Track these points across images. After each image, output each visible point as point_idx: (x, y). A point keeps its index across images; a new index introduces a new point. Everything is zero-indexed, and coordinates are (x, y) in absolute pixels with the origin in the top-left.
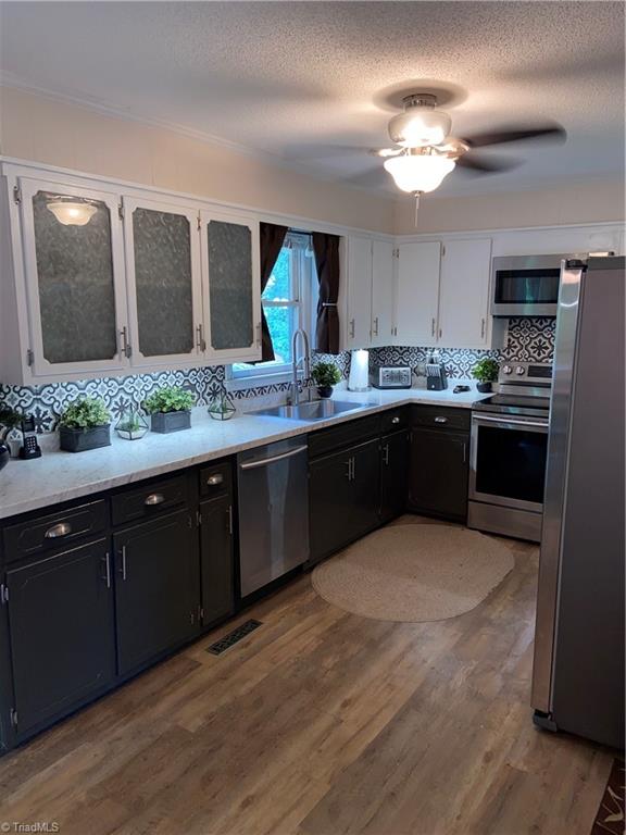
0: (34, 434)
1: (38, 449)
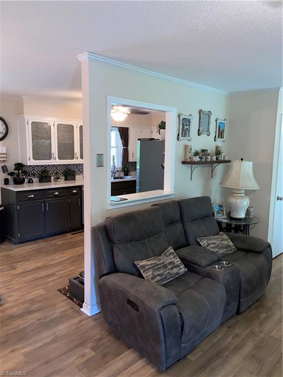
0: (33, 178)
1: (33, 181)
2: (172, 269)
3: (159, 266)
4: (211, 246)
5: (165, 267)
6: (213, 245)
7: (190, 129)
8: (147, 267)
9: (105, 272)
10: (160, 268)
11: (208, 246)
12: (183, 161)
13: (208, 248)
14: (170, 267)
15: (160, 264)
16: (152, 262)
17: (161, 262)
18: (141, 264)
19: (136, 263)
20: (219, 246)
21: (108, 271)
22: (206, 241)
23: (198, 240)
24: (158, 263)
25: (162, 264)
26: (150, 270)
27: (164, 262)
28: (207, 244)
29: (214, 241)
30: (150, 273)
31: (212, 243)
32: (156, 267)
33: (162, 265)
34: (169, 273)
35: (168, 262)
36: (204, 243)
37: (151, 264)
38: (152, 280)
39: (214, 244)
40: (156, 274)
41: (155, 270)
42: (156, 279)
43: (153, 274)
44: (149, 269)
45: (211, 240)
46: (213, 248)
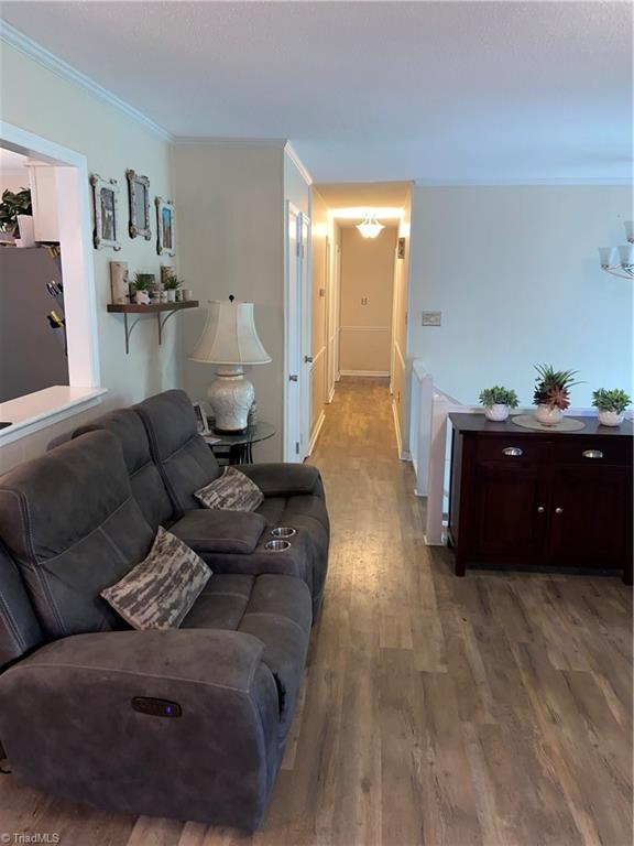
2: (191, 579)
3: (166, 584)
4: (229, 504)
5: (177, 580)
6: (231, 500)
7: (116, 219)
8: (140, 598)
9: (19, 652)
10: (169, 587)
11: (222, 504)
12: (110, 303)
13: (224, 508)
14: (186, 577)
15: (166, 578)
16: (148, 579)
17: (165, 572)
18: (122, 593)
19: (106, 595)
20: (240, 498)
21: (25, 647)
22: (215, 495)
23: (200, 496)
24: (161, 576)
25: (170, 574)
26: (151, 601)
27: (170, 569)
28: (219, 500)
29: (230, 491)
30: (154, 608)
31: (229, 496)
32: (162, 589)
33: (170, 579)
34: (188, 593)
35: (179, 566)
36: (212, 499)
37: (148, 585)
38: (162, 624)
39: (232, 495)
40: (166, 605)
41: (161, 597)
42: (170, 620)
43: (160, 610)
44: (147, 598)
45: (223, 488)
46: (233, 505)
